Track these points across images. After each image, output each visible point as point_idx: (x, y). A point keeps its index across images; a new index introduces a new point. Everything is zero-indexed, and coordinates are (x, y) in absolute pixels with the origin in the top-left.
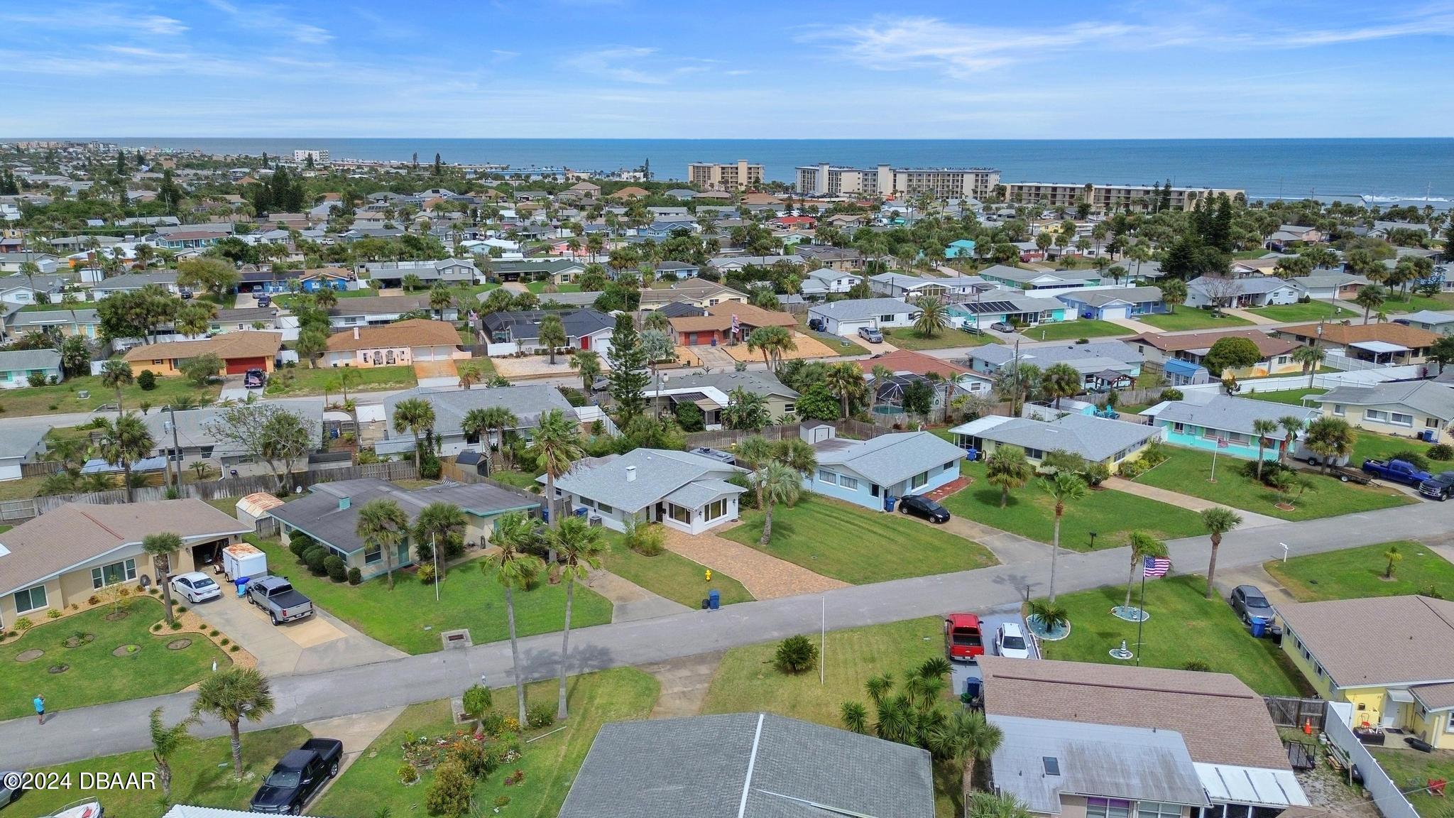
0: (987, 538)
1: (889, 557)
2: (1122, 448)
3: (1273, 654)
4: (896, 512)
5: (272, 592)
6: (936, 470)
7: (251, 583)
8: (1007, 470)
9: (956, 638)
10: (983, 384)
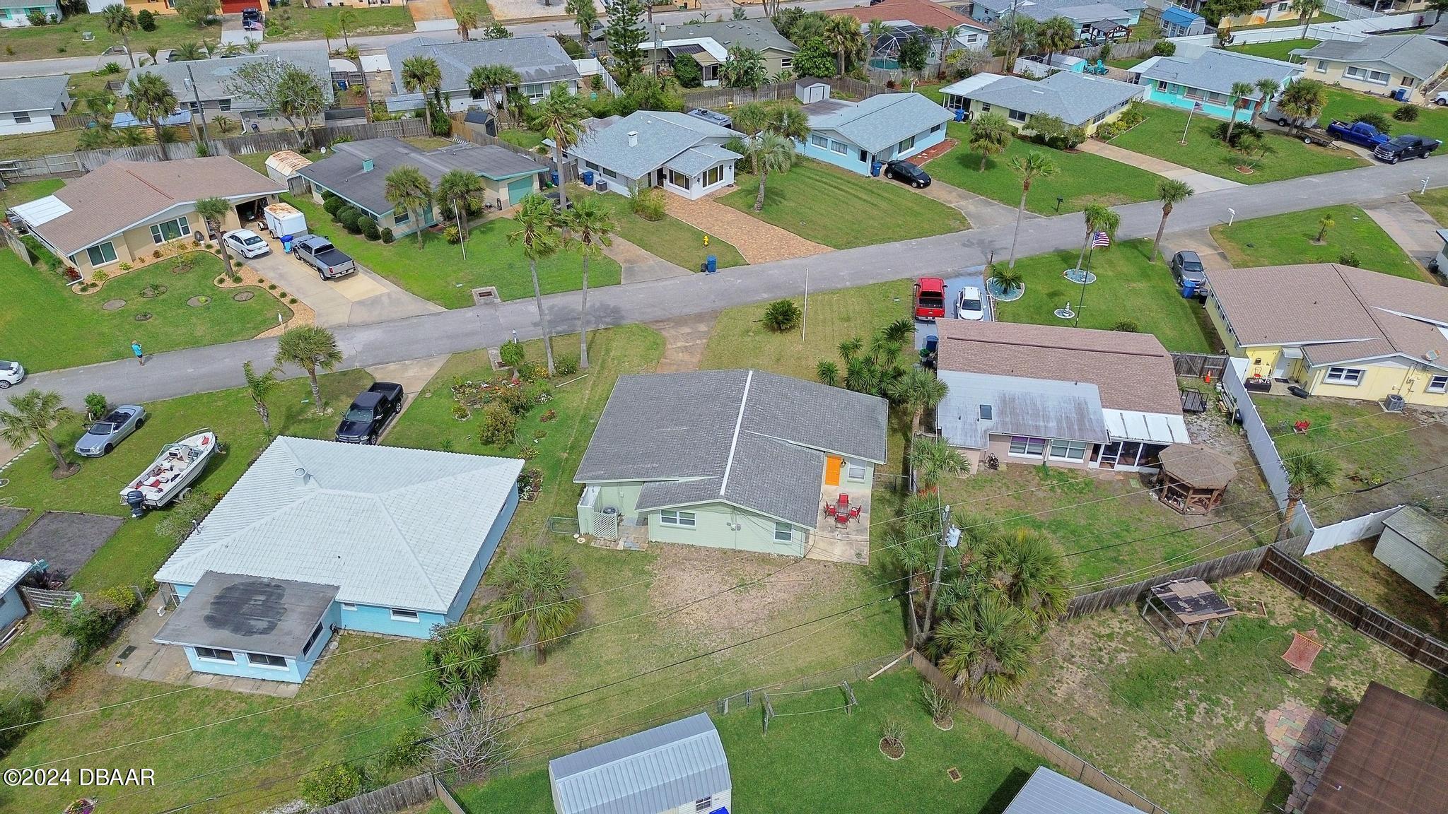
0: (963, 203)
1: (871, 222)
2: (1102, 111)
3: (1196, 313)
4: (881, 177)
5: (317, 251)
6: (924, 134)
7: (296, 241)
8: (988, 137)
9: (922, 301)
10: (980, 36)
